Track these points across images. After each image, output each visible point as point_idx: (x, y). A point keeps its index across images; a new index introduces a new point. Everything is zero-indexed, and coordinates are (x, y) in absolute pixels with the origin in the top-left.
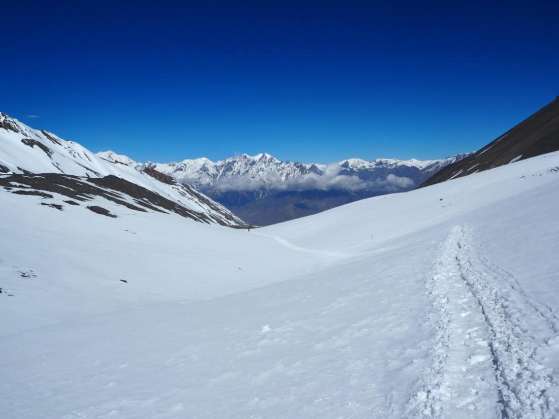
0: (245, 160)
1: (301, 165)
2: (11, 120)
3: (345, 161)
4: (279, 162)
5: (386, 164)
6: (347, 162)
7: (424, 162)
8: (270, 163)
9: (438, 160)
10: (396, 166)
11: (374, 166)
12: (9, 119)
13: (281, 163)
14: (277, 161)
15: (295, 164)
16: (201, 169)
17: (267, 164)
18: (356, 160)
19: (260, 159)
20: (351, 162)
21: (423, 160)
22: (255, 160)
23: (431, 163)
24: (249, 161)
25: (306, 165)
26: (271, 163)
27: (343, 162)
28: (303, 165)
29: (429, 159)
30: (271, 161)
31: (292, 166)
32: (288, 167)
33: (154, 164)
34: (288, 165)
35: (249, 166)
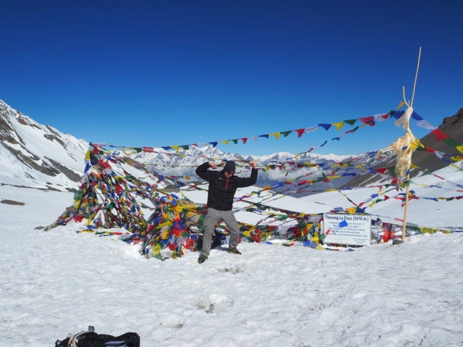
0: (194, 151)
1: (240, 157)
2: (25, 117)
3: (276, 154)
4: (222, 153)
5: (309, 157)
6: (278, 155)
7: (340, 157)
8: (214, 153)
9: (351, 156)
10: (318, 159)
11: (299, 159)
12: (22, 116)
13: (223, 154)
14: (220, 152)
15: (235, 155)
16: (157, 157)
17: (212, 154)
18: (285, 154)
19: (206, 150)
20: (281, 154)
21: (340, 155)
22: (202, 151)
23: (346, 158)
24: (197, 151)
25: (244, 156)
26: (216, 154)
27: (274, 155)
28: (242, 156)
29: (344, 155)
30: (216, 152)
31: (232, 157)
32: (229, 157)
33: (118, 152)
34: (229, 156)
35: (197, 156)
